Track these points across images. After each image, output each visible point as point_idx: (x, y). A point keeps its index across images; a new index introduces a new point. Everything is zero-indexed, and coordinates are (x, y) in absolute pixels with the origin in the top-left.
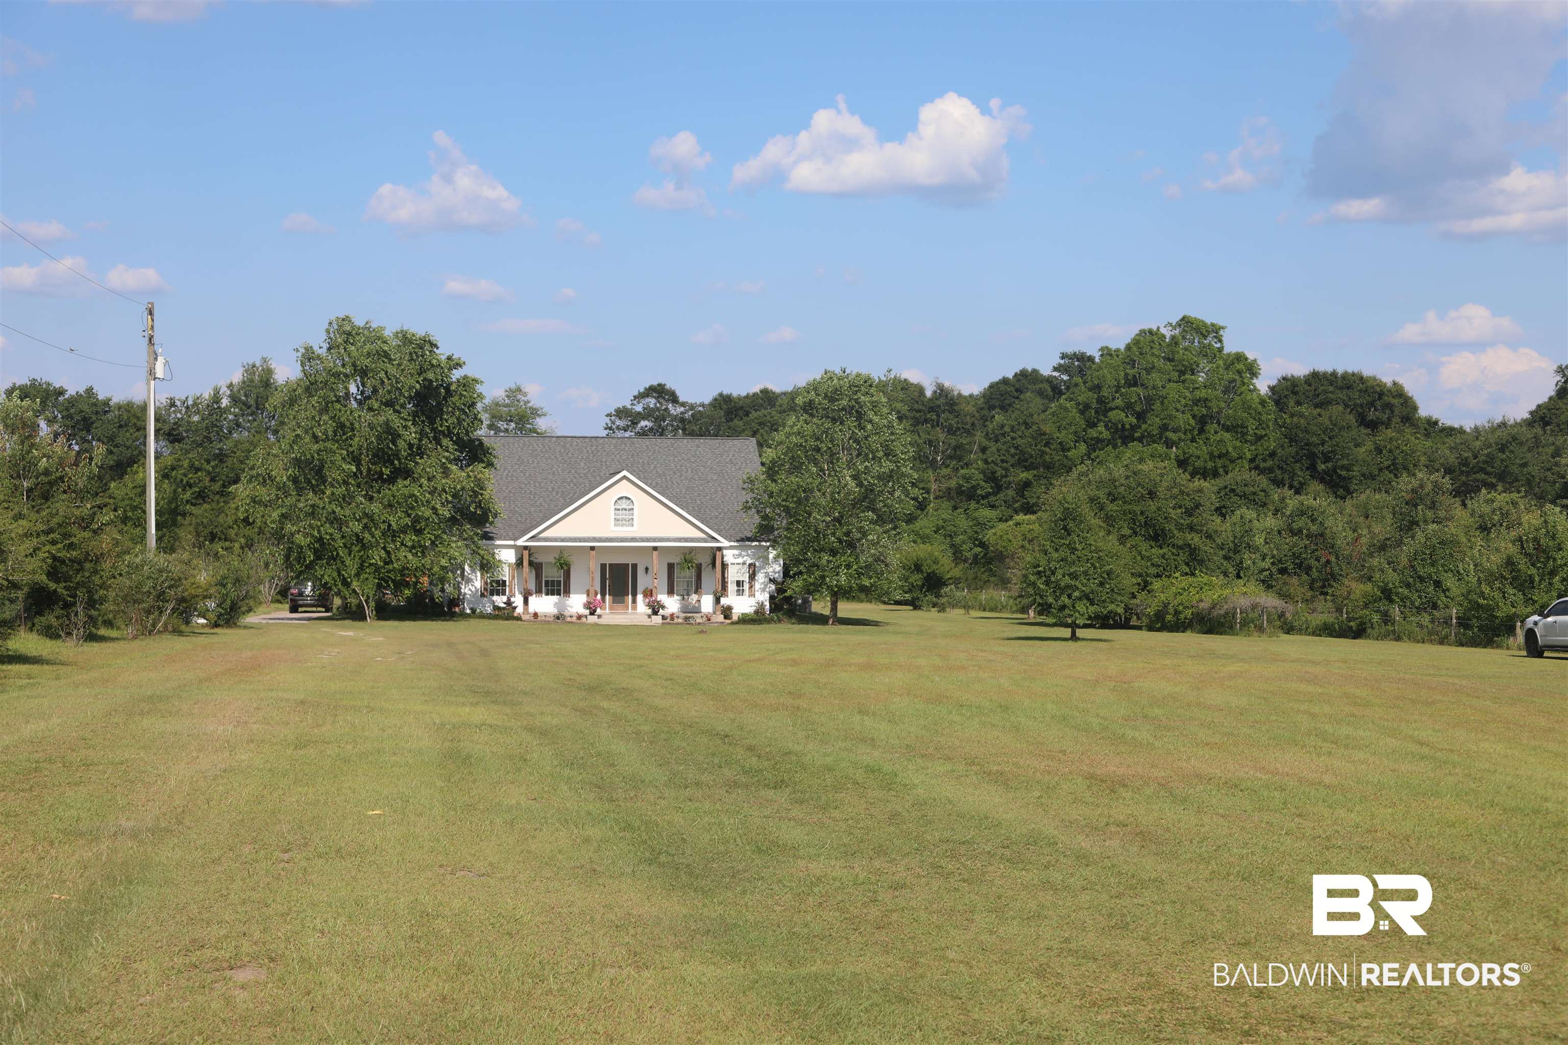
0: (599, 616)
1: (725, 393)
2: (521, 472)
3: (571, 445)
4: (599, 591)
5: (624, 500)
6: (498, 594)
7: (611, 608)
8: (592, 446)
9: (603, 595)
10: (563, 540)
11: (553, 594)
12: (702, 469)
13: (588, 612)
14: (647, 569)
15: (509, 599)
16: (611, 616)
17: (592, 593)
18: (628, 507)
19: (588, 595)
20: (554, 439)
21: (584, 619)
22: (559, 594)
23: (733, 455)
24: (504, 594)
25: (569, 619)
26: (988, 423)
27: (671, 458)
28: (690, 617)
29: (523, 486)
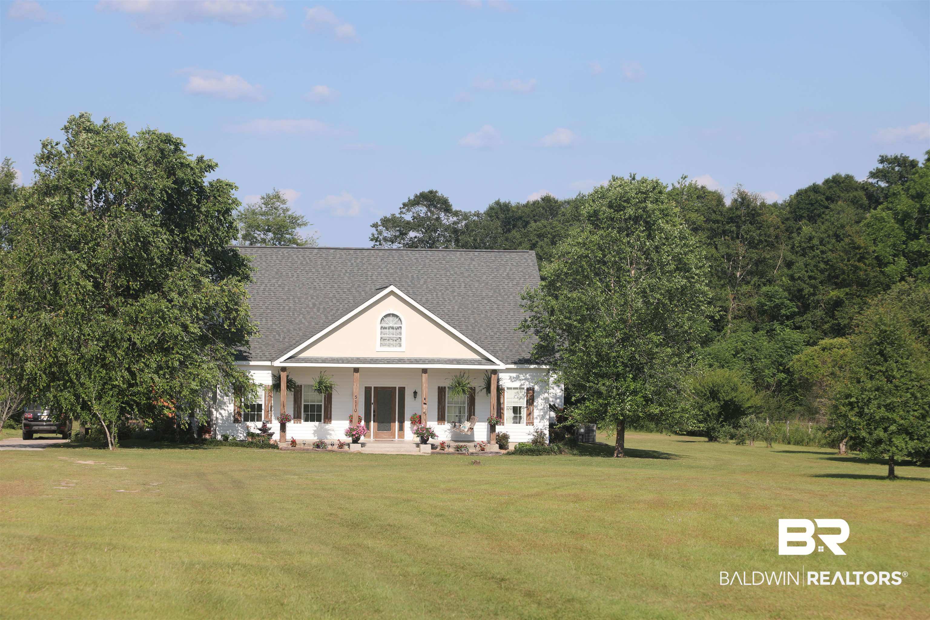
0: (363, 445)
1: (502, 201)
2: (280, 286)
3: (334, 258)
4: (363, 416)
5: (391, 318)
6: (253, 420)
7: (376, 436)
8: (357, 258)
9: (367, 421)
10: (324, 361)
11: (312, 420)
12: (477, 285)
13: (350, 440)
14: (415, 393)
15: (264, 425)
16: (375, 445)
17: (355, 420)
18: (395, 326)
19: (351, 421)
20: (316, 251)
21: (346, 447)
22: (319, 420)
23: (511, 270)
24: (259, 419)
25: (330, 447)
26: (794, 235)
27: (443, 272)
28: (461, 447)
29: (281, 302)
